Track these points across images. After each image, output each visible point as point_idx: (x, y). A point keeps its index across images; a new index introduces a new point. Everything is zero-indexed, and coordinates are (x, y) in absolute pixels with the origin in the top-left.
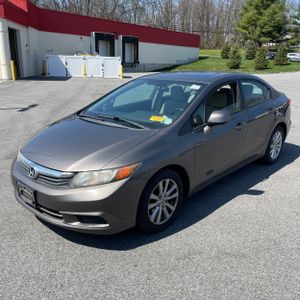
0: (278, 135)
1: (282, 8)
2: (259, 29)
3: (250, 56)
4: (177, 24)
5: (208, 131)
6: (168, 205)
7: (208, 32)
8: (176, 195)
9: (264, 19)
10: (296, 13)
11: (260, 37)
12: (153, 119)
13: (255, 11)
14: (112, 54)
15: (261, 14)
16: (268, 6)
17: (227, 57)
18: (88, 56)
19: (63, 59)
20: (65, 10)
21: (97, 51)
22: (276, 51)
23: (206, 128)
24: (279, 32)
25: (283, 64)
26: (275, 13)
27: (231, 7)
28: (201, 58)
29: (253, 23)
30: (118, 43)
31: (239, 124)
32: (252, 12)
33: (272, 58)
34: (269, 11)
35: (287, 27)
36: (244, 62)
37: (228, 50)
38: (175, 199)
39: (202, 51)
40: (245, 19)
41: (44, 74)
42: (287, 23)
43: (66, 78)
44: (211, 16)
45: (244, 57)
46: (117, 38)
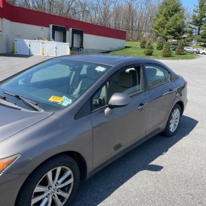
0: (177, 111)
1: (181, 17)
2: (166, 29)
3: (160, 48)
4: (111, 23)
5: (109, 112)
6: (60, 193)
7: (132, 30)
8: (71, 181)
9: (170, 23)
10: (191, 21)
11: (167, 35)
12: (52, 99)
13: (164, 18)
14: (64, 41)
15: (167, 20)
16: (173, 15)
17: (144, 47)
18: (46, 41)
19: (27, 42)
20: (34, 9)
21: (53, 38)
22: (177, 45)
23: (107, 110)
24: (179, 32)
25: (181, 54)
26: (177, 20)
27: (148, 14)
28: (126, 47)
29: (162, 25)
30: (69, 33)
31: (141, 105)
32: (162, 18)
33: (174, 50)
34: (173, 18)
35: (185, 29)
36: (156, 51)
37: (145, 42)
38: (70, 185)
39: (128, 42)
40: (157, 23)
41: (13, 52)
42: (184, 27)
43: (29, 55)
44: (135, 19)
45: (155, 48)
46: (68, 30)
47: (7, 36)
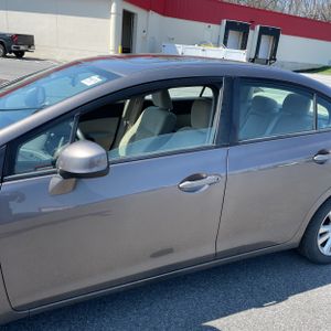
19: (180, 48)
30: (253, 35)
46: (253, 29)
47: (153, 38)
